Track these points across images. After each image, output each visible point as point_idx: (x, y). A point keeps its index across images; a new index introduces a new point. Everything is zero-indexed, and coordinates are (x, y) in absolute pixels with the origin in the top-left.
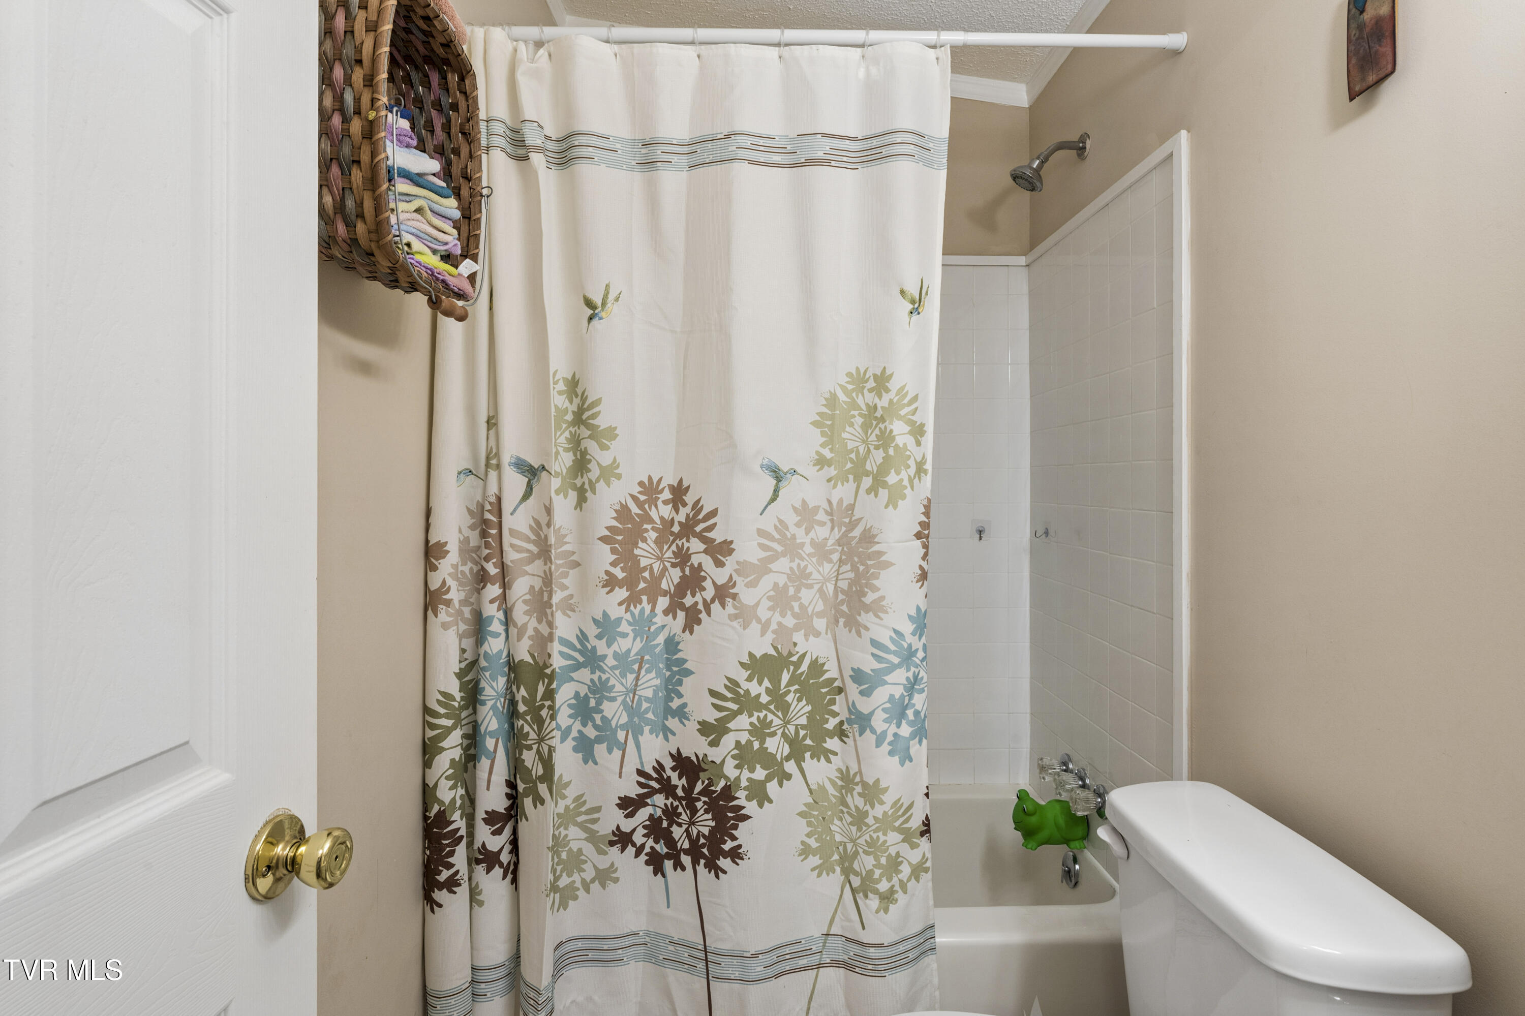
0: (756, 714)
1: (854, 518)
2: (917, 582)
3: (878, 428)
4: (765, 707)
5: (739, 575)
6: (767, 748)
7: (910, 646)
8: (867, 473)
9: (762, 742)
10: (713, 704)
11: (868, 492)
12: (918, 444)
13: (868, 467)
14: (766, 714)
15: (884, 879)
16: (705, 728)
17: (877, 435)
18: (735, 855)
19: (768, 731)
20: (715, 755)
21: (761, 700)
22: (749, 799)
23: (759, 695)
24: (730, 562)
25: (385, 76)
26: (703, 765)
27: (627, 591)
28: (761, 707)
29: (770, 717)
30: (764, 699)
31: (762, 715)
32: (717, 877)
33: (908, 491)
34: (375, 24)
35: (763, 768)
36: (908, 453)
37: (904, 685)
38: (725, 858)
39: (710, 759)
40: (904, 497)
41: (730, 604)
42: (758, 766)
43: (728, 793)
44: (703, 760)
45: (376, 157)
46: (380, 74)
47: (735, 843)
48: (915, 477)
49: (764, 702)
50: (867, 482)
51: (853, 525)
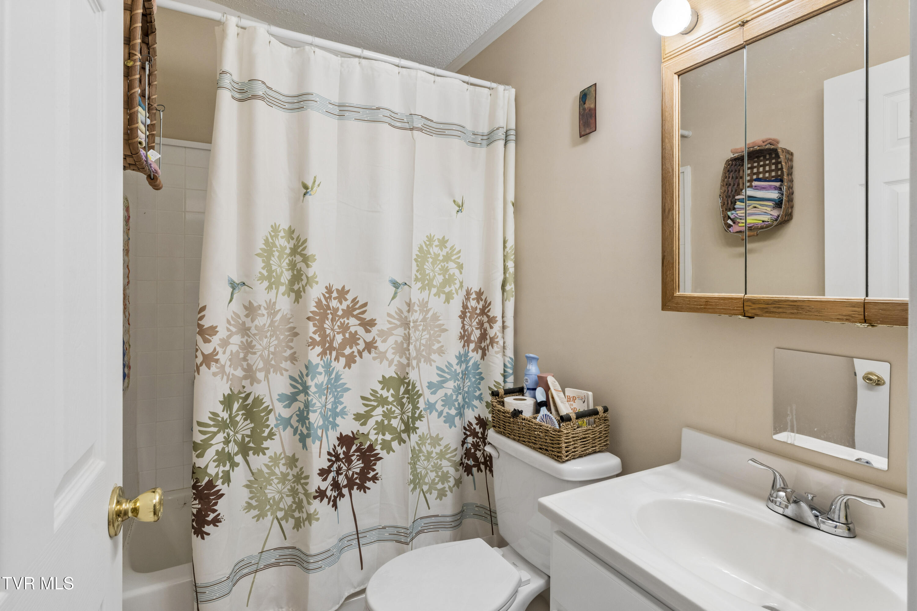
0: (386, 406)
1: (428, 308)
2: (459, 340)
3: (440, 265)
4: (391, 403)
5: (379, 337)
6: (392, 424)
7: (456, 370)
8: (434, 287)
9: (389, 421)
10: (363, 404)
11: (435, 295)
12: (461, 273)
13: (435, 283)
14: (391, 407)
15: (440, 483)
16: (358, 417)
17: (439, 268)
18: (375, 479)
19: (393, 415)
20: (364, 430)
21: (388, 400)
22: (382, 449)
23: (387, 397)
24: (375, 331)
25: (139, 41)
26: (356, 436)
27: (321, 348)
28: (388, 403)
29: (394, 408)
30: (391, 399)
31: (389, 407)
32: (365, 492)
33: (455, 295)
34: (131, 7)
35: (390, 434)
36: (455, 277)
37: (453, 389)
38: (369, 481)
39: (361, 432)
40: (453, 298)
41: (373, 352)
42: (387, 433)
43: (371, 448)
44: (356, 434)
45: (132, 89)
46: (136, 40)
47: (375, 473)
48: (459, 289)
49: (391, 401)
50: (434, 290)
51: (428, 311)
